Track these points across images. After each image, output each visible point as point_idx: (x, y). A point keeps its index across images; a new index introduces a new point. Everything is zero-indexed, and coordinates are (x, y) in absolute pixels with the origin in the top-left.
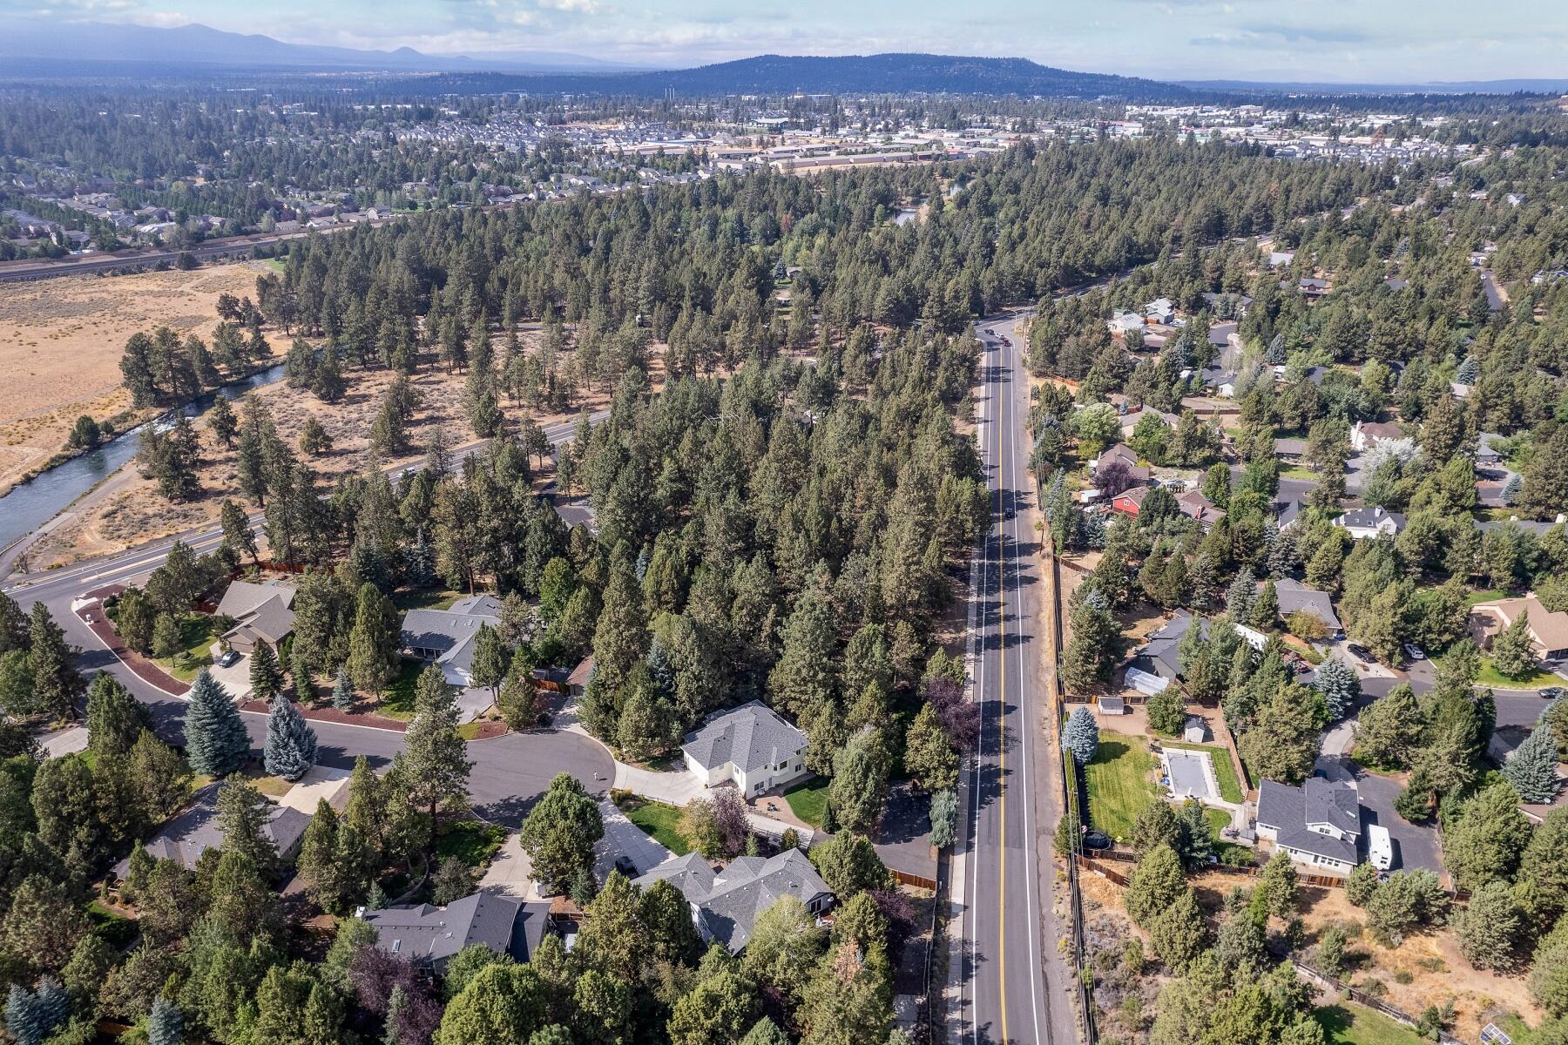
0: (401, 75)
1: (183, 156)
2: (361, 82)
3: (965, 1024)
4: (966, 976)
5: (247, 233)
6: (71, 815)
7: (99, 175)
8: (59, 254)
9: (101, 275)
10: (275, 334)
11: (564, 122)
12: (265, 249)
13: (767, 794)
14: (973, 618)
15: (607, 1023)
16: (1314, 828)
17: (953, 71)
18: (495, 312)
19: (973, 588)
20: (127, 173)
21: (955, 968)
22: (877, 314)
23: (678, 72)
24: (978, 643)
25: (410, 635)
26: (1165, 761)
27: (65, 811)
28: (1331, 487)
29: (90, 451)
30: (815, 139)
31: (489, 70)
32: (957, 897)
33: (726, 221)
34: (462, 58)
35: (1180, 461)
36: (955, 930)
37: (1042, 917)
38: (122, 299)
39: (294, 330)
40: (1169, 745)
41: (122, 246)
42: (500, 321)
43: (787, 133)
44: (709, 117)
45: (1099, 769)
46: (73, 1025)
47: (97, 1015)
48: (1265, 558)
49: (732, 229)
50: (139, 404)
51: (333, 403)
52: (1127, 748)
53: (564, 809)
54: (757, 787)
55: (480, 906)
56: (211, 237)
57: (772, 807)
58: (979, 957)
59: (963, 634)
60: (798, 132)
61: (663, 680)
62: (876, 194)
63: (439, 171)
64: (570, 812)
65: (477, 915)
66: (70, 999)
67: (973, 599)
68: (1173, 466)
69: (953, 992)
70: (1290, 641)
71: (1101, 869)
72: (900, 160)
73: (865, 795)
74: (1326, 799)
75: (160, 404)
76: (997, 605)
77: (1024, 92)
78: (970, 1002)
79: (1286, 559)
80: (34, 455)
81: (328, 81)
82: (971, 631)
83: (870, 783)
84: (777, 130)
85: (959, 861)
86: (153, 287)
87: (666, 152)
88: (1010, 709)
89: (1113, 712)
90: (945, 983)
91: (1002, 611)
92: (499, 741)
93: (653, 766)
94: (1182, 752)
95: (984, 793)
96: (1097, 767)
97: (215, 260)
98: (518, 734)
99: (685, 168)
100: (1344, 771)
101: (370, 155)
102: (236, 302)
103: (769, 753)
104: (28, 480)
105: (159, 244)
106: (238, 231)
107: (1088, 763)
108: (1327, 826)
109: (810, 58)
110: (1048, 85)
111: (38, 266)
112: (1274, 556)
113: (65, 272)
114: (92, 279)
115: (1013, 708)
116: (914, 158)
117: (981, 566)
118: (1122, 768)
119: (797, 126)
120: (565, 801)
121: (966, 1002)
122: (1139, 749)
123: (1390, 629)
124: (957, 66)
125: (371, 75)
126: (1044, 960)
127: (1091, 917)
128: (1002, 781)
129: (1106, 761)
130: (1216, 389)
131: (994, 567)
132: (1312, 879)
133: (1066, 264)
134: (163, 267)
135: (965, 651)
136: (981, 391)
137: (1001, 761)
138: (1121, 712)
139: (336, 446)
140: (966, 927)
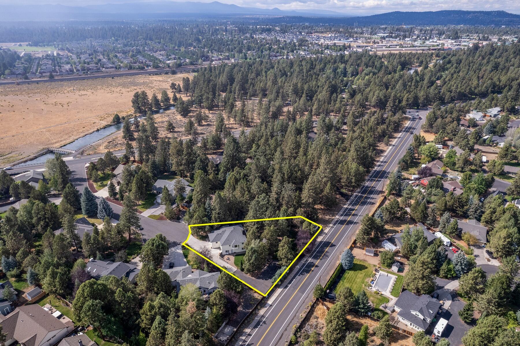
0: (271, 17)
1: (190, 41)
2: (258, 19)
3: (245, 341)
4: (256, 327)
5: (194, 65)
6: (40, 218)
7: (166, 46)
8: (143, 68)
9: (150, 75)
10: (183, 95)
11: (312, 33)
12: (196, 70)
13: (229, 254)
14: (341, 213)
15: (122, 305)
16: (414, 313)
17: (470, 16)
18: (246, 94)
19: (349, 202)
20: (173, 46)
21: (254, 323)
22: (373, 104)
23: (363, 17)
24: (337, 221)
25: (155, 187)
26: (377, 276)
27: (39, 216)
28: (516, 188)
29: (116, 124)
30: (396, 42)
31: (298, 15)
32: (270, 302)
33: (340, 68)
34: (293, 11)
35: (460, 169)
36: (262, 312)
37: (295, 315)
38: (151, 82)
39: (188, 95)
40: (383, 271)
41: (160, 67)
42: (247, 97)
43: (387, 39)
44: (362, 33)
45: (351, 273)
46: (15, 270)
47: (21, 269)
48: (468, 210)
49: (341, 71)
50: (135, 112)
51: (185, 117)
52: (366, 268)
53: (153, 244)
54: (226, 251)
55: (119, 265)
56: (184, 65)
57: (228, 259)
58: (264, 322)
59: (334, 218)
60: (391, 39)
61: (208, 212)
62: (400, 62)
63: (260, 48)
64: (155, 245)
65: (117, 267)
66: (16, 263)
67: (345, 206)
68: (457, 171)
69: (248, 331)
70: (462, 244)
71: (325, 306)
72: (423, 50)
73: (251, 261)
74: (424, 303)
75: (140, 112)
76: (353, 210)
77: (498, 24)
78: (251, 335)
79: (476, 212)
80: (104, 123)
81: (248, 18)
82: (337, 217)
83: (253, 257)
84: (384, 38)
85: (279, 290)
86: (161, 79)
87: (337, 44)
88: (333, 245)
89: (370, 254)
90: (247, 327)
91: (353, 212)
92: (163, 222)
93: (200, 238)
94: (386, 274)
95: (303, 271)
96: (350, 272)
97: (181, 72)
98: (169, 221)
99: (341, 50)
100: (450, 296)
101: (242, 42)
102: (176, 85)
103: (232, 242)
104: (98, 130)
105: (169, 67)
106: (192, 64)
107: (347, 270)
108: (418, 313)
109: (412, 12)
110: (511, 21)
111: (137, 71)
112: (471, 210)
113: (141, 74)
114: (147, 76)
115: (334, 246)
116: (429, 50)
117: (356, 196)
118: (360, 274)
119: (391, 37)
120: (154, 241)
121: (250, 335)
122: (372, 269)
123: (501, 247)
124: (471, 15)
125: (263, 16)
126: (286, 330)
127: (313, 321)
128: (313, 269)
129: (355, 270)
130: (497, 144)
131: (361, 197)
132: (405, 331)
133: (460, 92)
134: (167, 73)
135: (330, 223)
136: (399, 135)
137: (317, 262)
138: (373, 255)
139: (176, 130)
140: (266, 312)
